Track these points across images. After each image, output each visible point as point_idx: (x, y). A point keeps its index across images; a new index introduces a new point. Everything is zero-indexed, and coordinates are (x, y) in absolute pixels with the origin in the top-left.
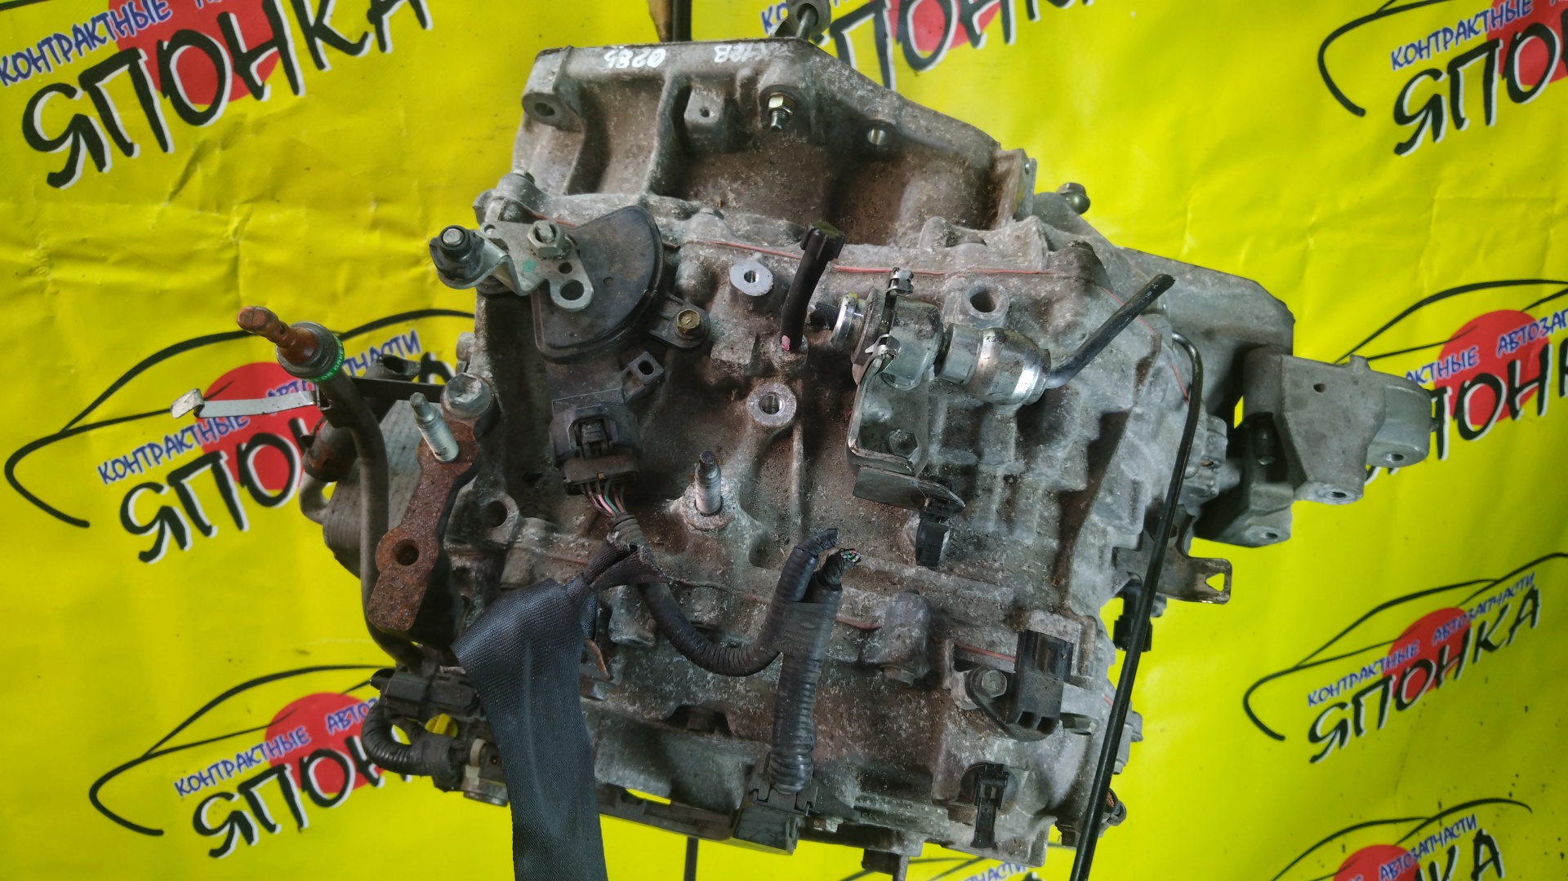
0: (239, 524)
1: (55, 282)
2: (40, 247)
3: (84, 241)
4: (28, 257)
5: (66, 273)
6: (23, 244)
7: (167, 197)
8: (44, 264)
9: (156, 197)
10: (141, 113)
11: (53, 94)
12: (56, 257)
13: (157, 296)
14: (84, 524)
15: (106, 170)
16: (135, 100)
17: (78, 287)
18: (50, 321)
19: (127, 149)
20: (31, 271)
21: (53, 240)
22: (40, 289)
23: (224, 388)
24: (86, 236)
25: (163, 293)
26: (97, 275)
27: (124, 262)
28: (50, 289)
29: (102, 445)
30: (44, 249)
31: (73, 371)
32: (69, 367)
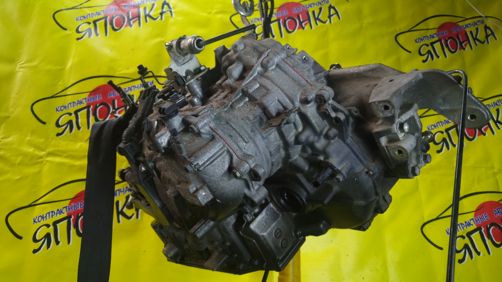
0: (69, 242)
1: (47, 161)
2: (47, 150)
3: (58, 150)
4: (43, 153)
5: (50, 159)
6: (43, 150)
7: (85, 141)
8: (45, 156)
9: (81, 141)
10: (85, 120)
11: (67, 115)
12: (50, 154)
13: (72, 166)
14: (20, 238)
15: (72, 133)
16: (86, 117)
17: (52, 162)
18: (40, 172)
19: (79, 128)
20: (41, 157)
21: (50, 149)
22: (42, 162)
23: (80, 195)
24: (60, 149)
25: (74, 166)
26: (58, 159)
27: (66, 157)
28: (44, 163)
29: (39, 211)
30: (48, 151)
31: (40, 187)
32: (39, 185)
